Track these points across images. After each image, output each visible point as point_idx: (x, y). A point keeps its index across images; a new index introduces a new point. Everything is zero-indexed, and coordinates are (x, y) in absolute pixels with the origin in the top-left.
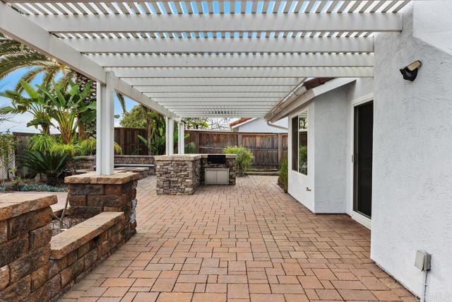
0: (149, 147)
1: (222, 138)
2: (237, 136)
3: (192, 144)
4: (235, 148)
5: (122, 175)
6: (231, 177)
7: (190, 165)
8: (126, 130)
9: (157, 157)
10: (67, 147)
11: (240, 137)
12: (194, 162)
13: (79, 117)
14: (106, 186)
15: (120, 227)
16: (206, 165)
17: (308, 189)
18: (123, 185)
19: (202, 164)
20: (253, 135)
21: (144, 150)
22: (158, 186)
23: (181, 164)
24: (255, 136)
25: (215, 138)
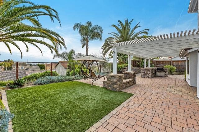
0: (140, 65)
1: (164, 63)
2: (170, 62)
3: (153, 65)
4: (169, 66)
5: (133, 72)
6: (165, 75)
7: (151, 71)
8: (134, 61)
9: (142, 68)
10: (121, 66)
11: (171, 62)
12: (152, 70)
13: (123, 59)
14: (130, 74)
15: (133, 82)
16: (157, 71)
17: (188, 79)
18: (133, 74)
19: (155, 70)
20: (178, 61)
21: (139, 66)
22: (142, 75)
23: (148, 70)
24: (178, 62)
25: (162, 63)
